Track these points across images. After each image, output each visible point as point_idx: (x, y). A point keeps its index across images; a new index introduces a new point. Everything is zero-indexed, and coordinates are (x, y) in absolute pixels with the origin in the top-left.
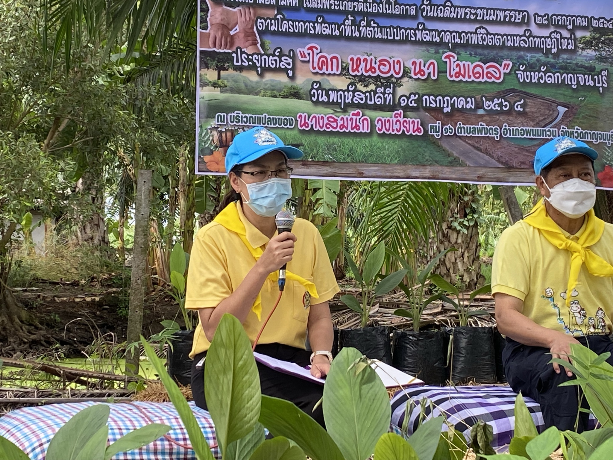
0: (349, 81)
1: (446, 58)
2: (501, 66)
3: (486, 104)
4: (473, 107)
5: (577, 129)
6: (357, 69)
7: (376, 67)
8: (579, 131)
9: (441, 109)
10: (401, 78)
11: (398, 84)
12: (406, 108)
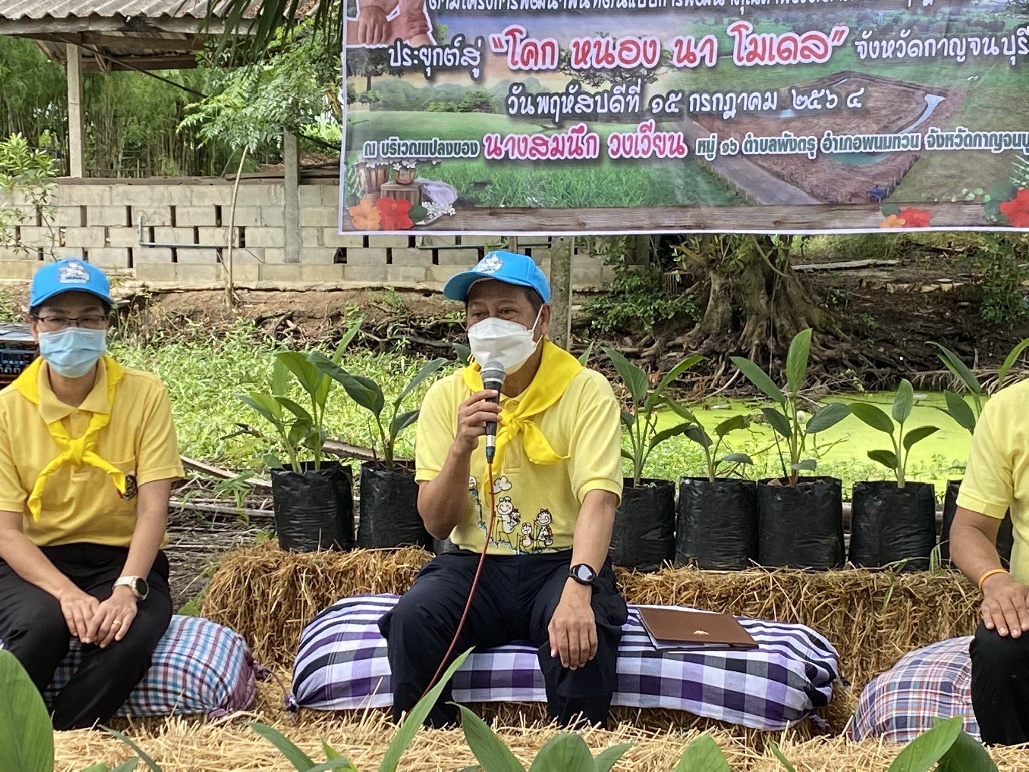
0: (571, 78)
1: (732, 30)
2: (828, 35)
3: (797, 100)
4: (774, 107)
5: (960, 130)
6: (584, 59)
7: (615, 53)
8: (964, 135)
9: (720, 114)
10: (654, 69)
11: (650, 77)
12: (662, 116)
